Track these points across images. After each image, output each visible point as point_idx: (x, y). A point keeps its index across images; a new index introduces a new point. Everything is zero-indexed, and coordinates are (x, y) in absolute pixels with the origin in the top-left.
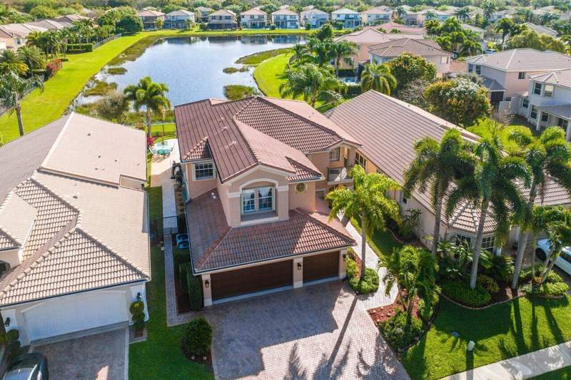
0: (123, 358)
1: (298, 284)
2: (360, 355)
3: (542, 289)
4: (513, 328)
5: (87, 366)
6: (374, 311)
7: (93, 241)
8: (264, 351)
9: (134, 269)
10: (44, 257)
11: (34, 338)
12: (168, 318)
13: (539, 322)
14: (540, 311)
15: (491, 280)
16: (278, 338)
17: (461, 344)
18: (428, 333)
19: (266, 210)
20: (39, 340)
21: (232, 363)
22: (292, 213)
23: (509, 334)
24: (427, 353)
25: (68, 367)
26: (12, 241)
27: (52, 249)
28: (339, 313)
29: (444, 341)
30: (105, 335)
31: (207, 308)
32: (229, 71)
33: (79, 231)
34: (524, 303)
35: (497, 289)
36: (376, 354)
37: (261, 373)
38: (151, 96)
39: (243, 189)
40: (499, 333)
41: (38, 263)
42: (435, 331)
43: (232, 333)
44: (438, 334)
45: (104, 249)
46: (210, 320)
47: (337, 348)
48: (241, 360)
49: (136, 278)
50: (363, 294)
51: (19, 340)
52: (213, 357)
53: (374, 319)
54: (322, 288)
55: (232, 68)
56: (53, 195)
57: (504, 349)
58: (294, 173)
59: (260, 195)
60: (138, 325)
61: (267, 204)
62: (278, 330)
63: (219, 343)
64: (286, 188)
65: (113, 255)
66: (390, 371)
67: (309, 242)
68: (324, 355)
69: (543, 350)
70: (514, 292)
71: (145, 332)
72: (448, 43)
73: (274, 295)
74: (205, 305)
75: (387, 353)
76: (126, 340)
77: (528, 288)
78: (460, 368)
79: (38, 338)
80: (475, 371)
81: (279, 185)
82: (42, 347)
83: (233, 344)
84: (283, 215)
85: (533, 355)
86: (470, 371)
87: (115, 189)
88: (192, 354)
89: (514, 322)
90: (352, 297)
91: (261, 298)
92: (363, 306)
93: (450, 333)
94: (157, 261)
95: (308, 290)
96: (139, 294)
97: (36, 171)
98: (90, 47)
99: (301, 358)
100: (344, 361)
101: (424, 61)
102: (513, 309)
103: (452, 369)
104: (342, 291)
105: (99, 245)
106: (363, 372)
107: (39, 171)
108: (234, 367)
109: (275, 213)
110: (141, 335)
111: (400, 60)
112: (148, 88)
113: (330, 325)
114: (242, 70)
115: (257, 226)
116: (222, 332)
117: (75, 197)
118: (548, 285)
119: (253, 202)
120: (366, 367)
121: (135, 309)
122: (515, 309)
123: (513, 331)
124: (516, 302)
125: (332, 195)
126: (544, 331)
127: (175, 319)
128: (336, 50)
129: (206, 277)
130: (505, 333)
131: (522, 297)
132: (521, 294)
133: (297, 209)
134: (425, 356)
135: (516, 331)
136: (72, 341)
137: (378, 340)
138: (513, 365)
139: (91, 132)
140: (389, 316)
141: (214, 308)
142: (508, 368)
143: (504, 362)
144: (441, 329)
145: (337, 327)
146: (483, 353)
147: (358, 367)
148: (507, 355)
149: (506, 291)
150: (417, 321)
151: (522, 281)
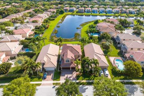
1: (71, 69)
5: (51, 73)
8: (65, 75)
14: (94, 77)
16: (67, 74)
17: (83, 78)
22: (71, 62)
24: (79, 78)
26: (45, 62)
28: (73, 73)
30: (53, 71)
32: (77, 28)
33: (51, 61)
34: (93, 76)
35: (90, 74)
40: (88, 78)
43: (63, 73)
46: (61, 72)
49: (55, 67)
54: (73, 70)
56: (48, 57)
60: (55, 71)
61: (69, 61)
66: (75, 79)
67: (72, 66)
68: (70, 76)
69: (91, 80)
74: (61, 70)
75: (76, 77)
76: (54, 72)
84: (70, 62)
87: (54, 56)
92: (76, 73)
94: (58, 65)
99: (68, 76)
100: (72, 77)
103: (81, 80)
104: (75, 71)
113: (72, 74)
114: (80, 28)
115: (67, 63)
117: (51, 57)
118: (96, 75)
119: (67, 61)
121: (55, 69)
122: (91, 76)
125: (74, 62)
127: (59, 71)
129: (62, 68)
135: (90, 78)
140: (78, 74)
146: (85, 79)
148: (87, 80)
150: (80, 75)
151: (94, 74)
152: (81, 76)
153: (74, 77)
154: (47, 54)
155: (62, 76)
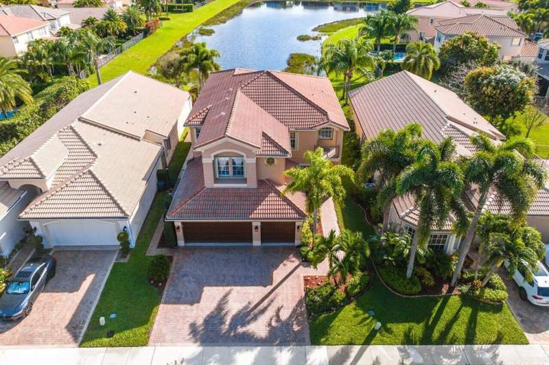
0: (107, 271)
1: (257, 242)
2: (279, 310)
3: (478, 292)
4: (429, 320)
5: (82, 271)
6: (309, 278)
7: (98, 182)
8: (206, 289)
9: (120, 208)
10: (62, 188)
11: (55, 245)
12: (150, 248)
13: (459, 321)
14: (467, 312)
15: (427, 274)
17: (371, 321)
18: (347, 307)
19: (239, 177)
20: (59, 246)
21: (178, 292)
22: (261, 182)
23: (422, 325)
24: (336, 323)
25: (70, 269)
26: (40, 173)
27: (68, 183)
28: (278, 274)
29: (356, 316)
31: (179, 247)
32: (302, 38)
33: (90, 172)
34: (455, 301)
35: (432, 283)
36: (292, 312)
37: (196, 305)
38: (202, 60)
39: (215, 156)
40: (411, 322)
41: (57, 192)
42: (354, 306)
43: (189, 270)
44: (355, 309)
45: (104, 189)
47: (263, 300)
48: (186, 292)
49: (120, 215)
50: (307, 261)
51: (43, 243)
52: (167, 284)
53: (306, 284)
54: (276, 250)
55: (306, 36)
56: (83, 141)
57: (409, 336)
58: (258, 148)
59: (234, 163)
61: (239, 171)
62: (224, 276)
63: (176, 276)
64: (253, 161)
65: (109, 195)
66: (296, 328)
68: (249, 303)
69: (446, 346)
70: (451, 290)
71: (129, 256)
72: (529, 22)
73: (234, 248)
74: (179, 245)
75: (301, 314)
76: (114, 259)
77: (465, 288)
78: (358, 342)
79: (58, 245)
80: (371, 347)
81: (247, 157)
82: (60, 252)
83: (186, 279)
84: (252, 184)
85: (433, 348)
86: (366, 346)
87: (137, 142)
88: (152, 279)
89: (433, 316)
90: (297, 262)
91: (224, 248)
93: (366, 311)
95: (264, 250)
96: (125, 227)
97: (77, 120)
98: (191, 7)
99: (231, 300)
100: (263, 311)
101: (486, 42)
102: (439, 304)
103: (350, 340)
104: (291, 256)
105: (101, 185)
106: (274, 324)
107: (79, 120)
108: (179, 296)
109: (245, 181)
110: (125, 257)
111: (460, 39)
112: (200, 53)
114: (315, 39)
115: (227, 189)
116: (182, 268)
117: (100, 145)
118: (487, 290)
119: (227, 168)
120: (278, 320)
122: (441, 304)
123: (427, 324)
124: (446, 299)
125: (288, 173)
126: (459, 329)
127: (154, 250)
128: (394, 25)
129: (178, 223)
130: (418, 323)
131: (456, 295)
132: (457, 293)
133: (267, 180)
134: (332, 324)
135: (430, 323)
136: (79, 251)
137: (300, 302)
138: (409, 351)
139: (138, 90)
140: (318, 285)
141: (185, 248)
142: (402, 352)
143: (402, 347)
144: (360, 305)
145: (271, 284)
146: (386, 334)
147: (271, 319)
148: (408, 340)
149: (443, 286)
150: (340, 294)
151: (462, 281)
152: (348, 300)
153: (284, 315)
154: (78, 126)
155: (178, 301)
